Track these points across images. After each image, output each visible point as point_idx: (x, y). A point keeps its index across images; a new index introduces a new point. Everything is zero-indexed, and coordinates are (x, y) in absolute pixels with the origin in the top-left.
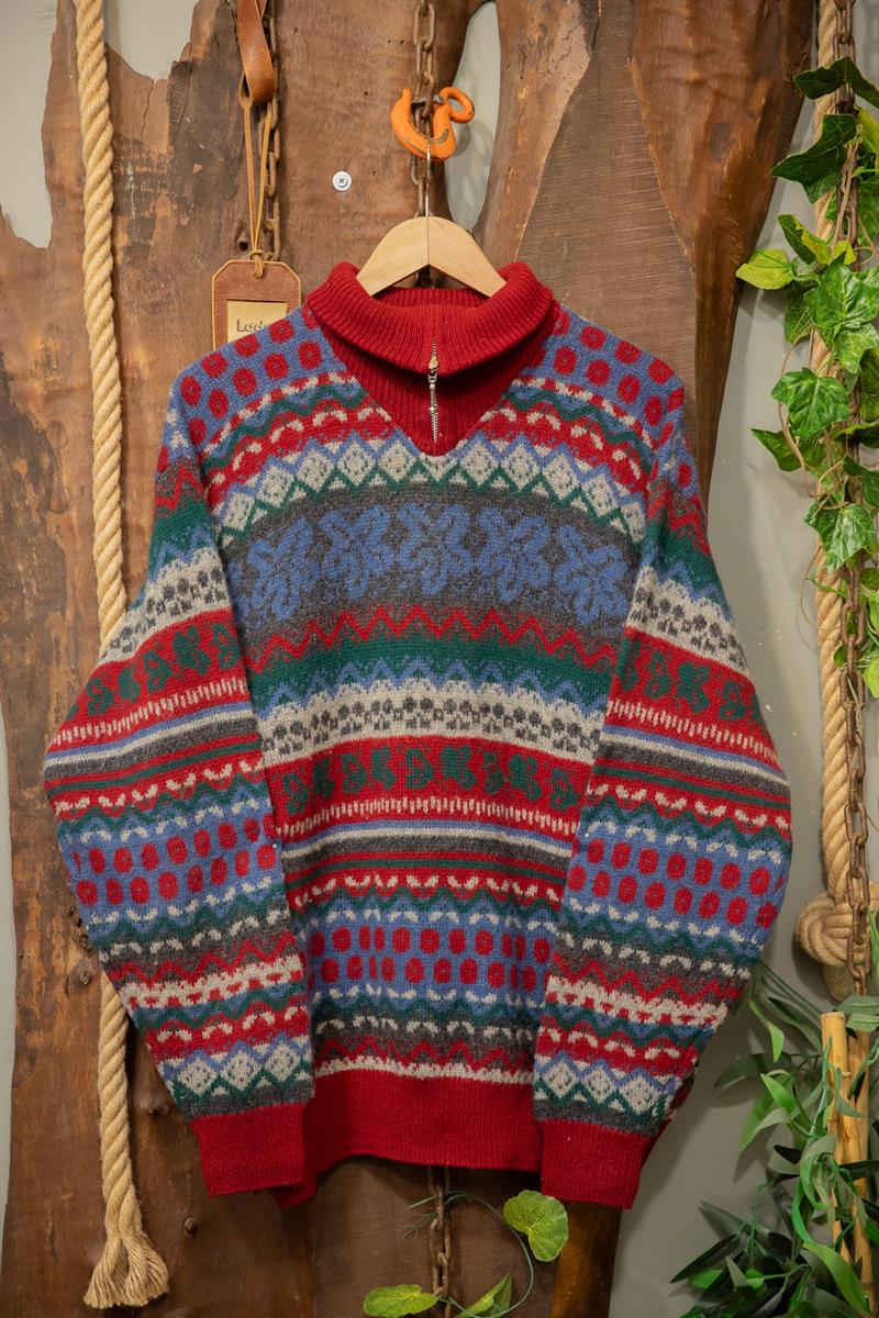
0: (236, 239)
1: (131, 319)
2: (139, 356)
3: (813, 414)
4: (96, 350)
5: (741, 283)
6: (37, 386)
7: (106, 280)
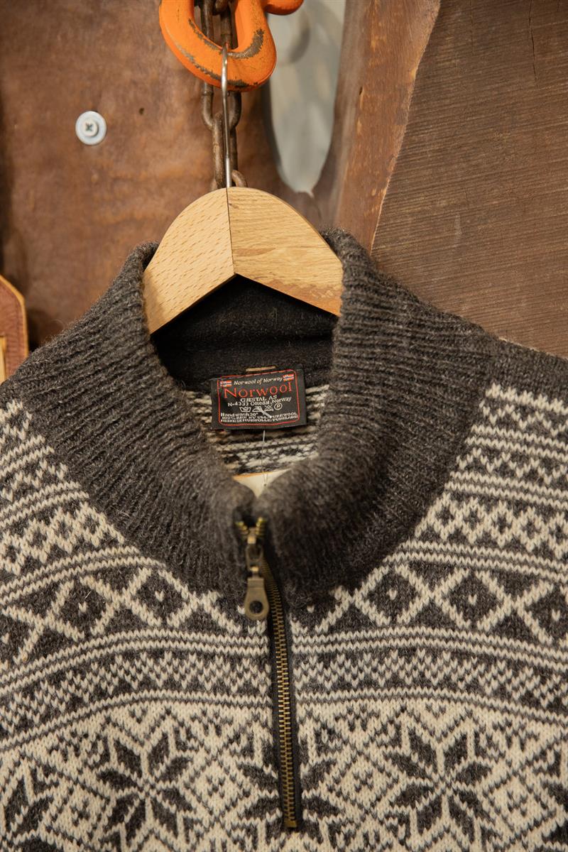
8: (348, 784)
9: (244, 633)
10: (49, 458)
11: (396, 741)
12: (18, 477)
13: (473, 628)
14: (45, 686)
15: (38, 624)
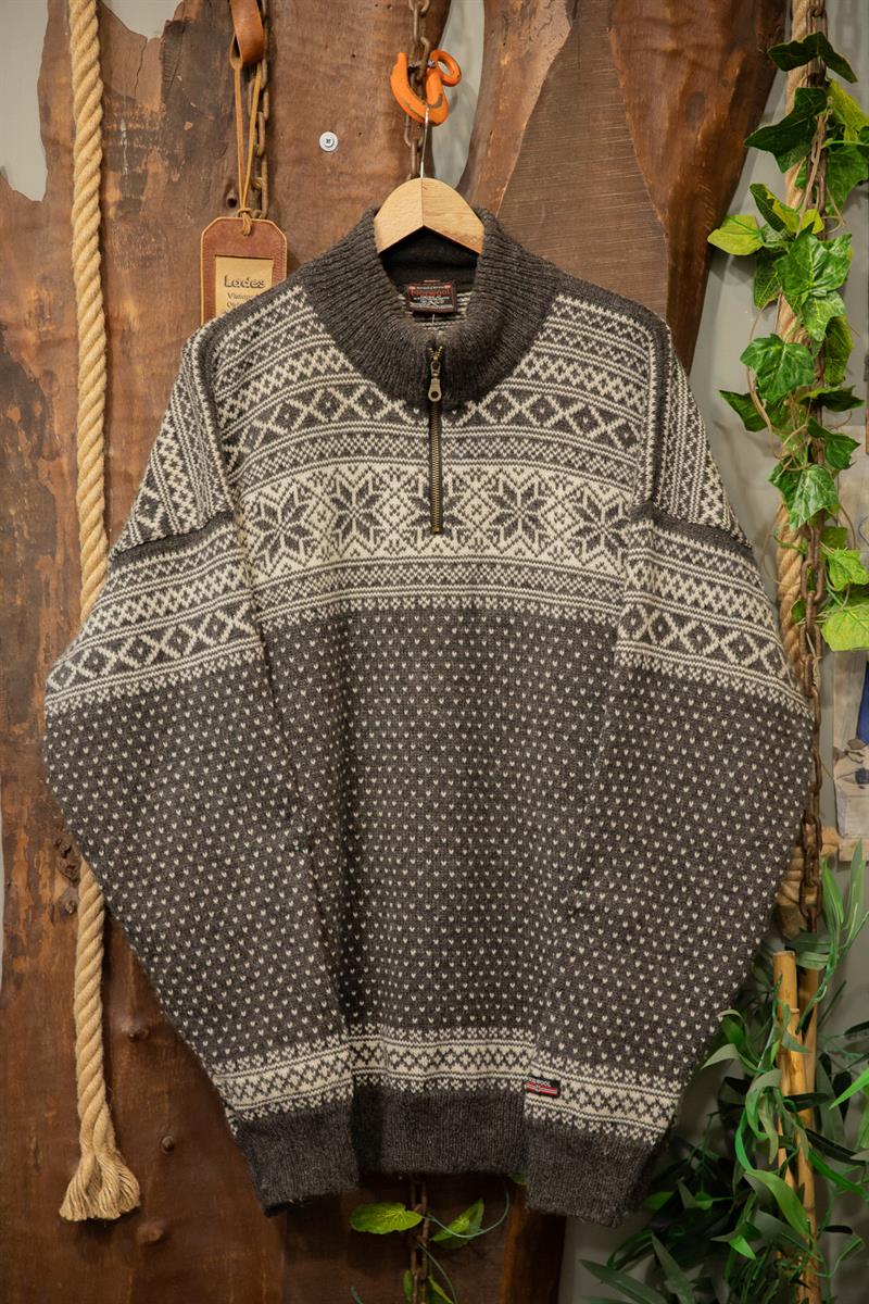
0: (225, 195)
1: (122, 273)
2: (129, 308)
3: (780, 379)
4: (83, 301)
5: (713, 249)
6: (30, 336)
7: (94, 234)
8: (468, 510)
9: (417, 424)
10: (314, 319)
11: (496, 488)
12: (298, 328)
13: (542, 426)
14: (307, 444)
15: (306, 410)
